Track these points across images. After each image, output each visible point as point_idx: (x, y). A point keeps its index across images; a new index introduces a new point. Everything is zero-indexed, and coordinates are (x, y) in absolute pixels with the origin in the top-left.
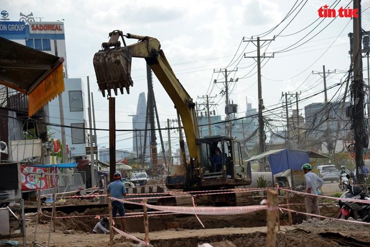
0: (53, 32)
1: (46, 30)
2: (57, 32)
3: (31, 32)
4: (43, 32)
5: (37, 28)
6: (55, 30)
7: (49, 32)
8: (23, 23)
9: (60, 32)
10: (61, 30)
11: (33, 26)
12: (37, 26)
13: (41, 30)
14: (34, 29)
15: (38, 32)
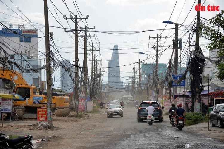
0: (32, 34)
1: (29, 33)
2: (34, 34)
3: (23, 33)
4: (28, 34)
5: (25, 32)
6: (33, 33)
7: (31, 34)
8: (19, 29)
9: (36, 34)
10: (36, 33)
11: (23, 31)
12: (25, 31)
13: (27, 33)
14: (23, 32)
15: (25, 34)
